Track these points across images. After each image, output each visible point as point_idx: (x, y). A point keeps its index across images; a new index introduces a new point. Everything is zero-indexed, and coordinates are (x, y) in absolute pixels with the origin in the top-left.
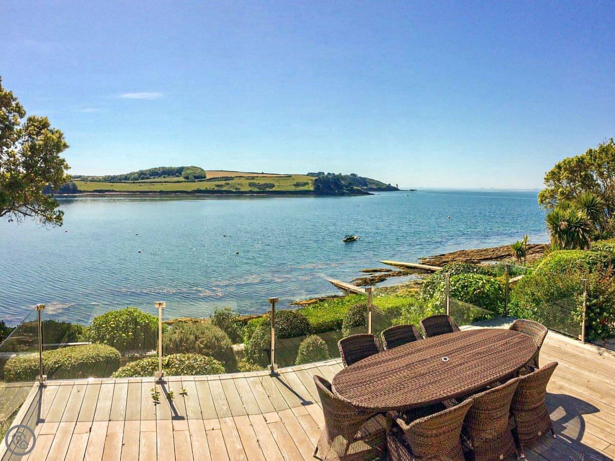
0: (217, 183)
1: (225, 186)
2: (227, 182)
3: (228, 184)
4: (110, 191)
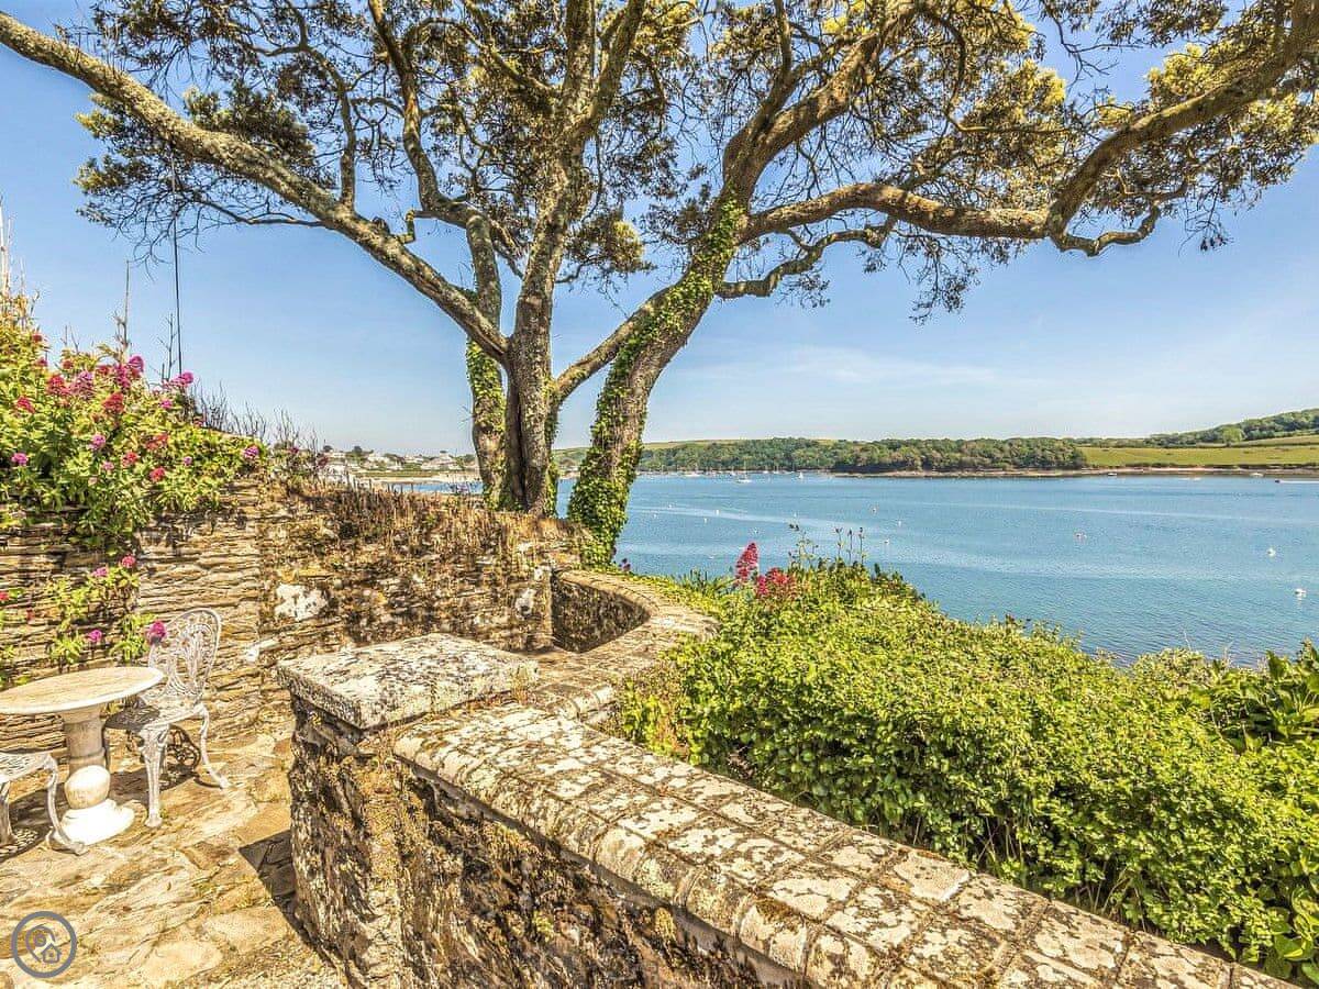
4: (1164, 466)
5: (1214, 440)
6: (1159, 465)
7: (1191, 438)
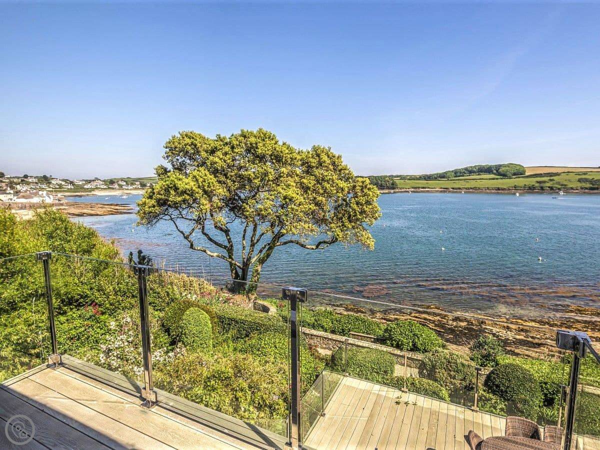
0: (539, 179)
1: (548, 182)
2: (552, 178)
3: (551, 180)
4: (425, 188)
5: (444, 177)
6: (423, 188)
7: (436, 176)
